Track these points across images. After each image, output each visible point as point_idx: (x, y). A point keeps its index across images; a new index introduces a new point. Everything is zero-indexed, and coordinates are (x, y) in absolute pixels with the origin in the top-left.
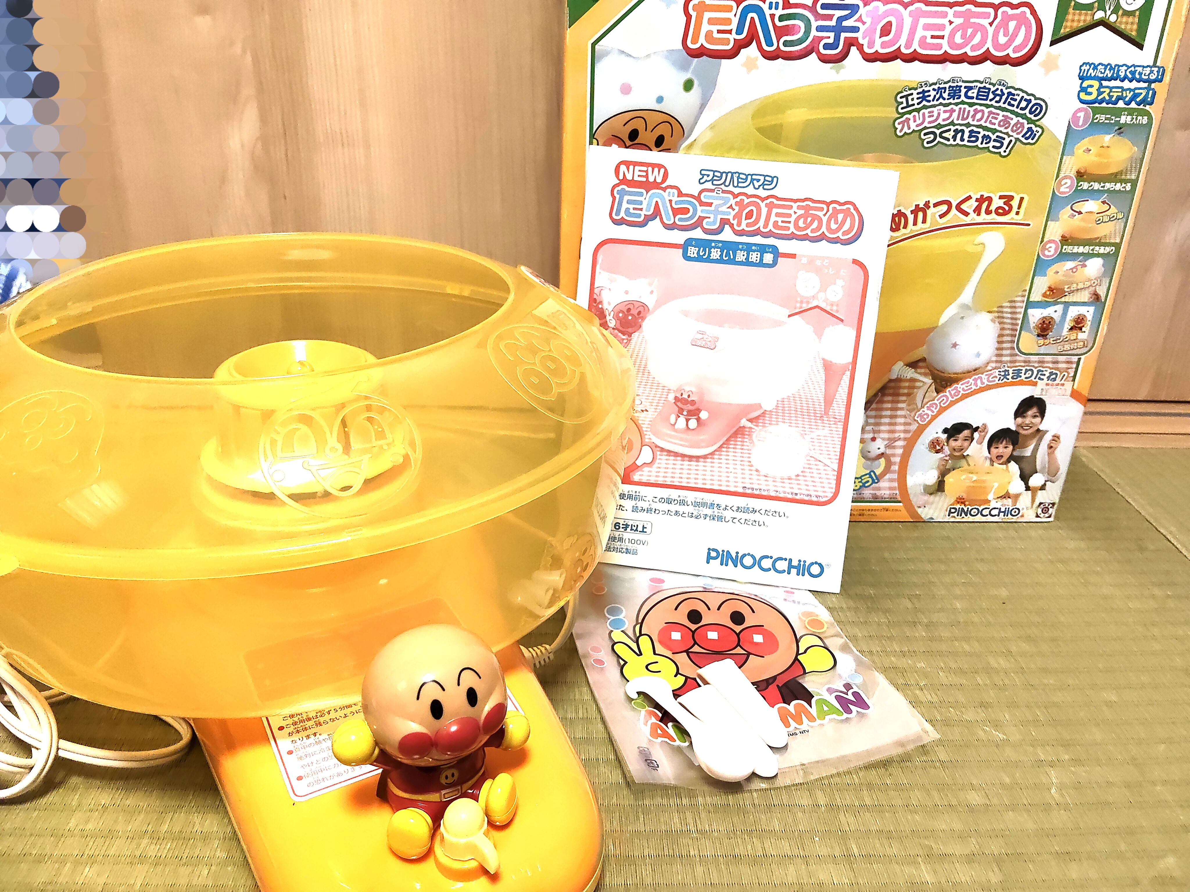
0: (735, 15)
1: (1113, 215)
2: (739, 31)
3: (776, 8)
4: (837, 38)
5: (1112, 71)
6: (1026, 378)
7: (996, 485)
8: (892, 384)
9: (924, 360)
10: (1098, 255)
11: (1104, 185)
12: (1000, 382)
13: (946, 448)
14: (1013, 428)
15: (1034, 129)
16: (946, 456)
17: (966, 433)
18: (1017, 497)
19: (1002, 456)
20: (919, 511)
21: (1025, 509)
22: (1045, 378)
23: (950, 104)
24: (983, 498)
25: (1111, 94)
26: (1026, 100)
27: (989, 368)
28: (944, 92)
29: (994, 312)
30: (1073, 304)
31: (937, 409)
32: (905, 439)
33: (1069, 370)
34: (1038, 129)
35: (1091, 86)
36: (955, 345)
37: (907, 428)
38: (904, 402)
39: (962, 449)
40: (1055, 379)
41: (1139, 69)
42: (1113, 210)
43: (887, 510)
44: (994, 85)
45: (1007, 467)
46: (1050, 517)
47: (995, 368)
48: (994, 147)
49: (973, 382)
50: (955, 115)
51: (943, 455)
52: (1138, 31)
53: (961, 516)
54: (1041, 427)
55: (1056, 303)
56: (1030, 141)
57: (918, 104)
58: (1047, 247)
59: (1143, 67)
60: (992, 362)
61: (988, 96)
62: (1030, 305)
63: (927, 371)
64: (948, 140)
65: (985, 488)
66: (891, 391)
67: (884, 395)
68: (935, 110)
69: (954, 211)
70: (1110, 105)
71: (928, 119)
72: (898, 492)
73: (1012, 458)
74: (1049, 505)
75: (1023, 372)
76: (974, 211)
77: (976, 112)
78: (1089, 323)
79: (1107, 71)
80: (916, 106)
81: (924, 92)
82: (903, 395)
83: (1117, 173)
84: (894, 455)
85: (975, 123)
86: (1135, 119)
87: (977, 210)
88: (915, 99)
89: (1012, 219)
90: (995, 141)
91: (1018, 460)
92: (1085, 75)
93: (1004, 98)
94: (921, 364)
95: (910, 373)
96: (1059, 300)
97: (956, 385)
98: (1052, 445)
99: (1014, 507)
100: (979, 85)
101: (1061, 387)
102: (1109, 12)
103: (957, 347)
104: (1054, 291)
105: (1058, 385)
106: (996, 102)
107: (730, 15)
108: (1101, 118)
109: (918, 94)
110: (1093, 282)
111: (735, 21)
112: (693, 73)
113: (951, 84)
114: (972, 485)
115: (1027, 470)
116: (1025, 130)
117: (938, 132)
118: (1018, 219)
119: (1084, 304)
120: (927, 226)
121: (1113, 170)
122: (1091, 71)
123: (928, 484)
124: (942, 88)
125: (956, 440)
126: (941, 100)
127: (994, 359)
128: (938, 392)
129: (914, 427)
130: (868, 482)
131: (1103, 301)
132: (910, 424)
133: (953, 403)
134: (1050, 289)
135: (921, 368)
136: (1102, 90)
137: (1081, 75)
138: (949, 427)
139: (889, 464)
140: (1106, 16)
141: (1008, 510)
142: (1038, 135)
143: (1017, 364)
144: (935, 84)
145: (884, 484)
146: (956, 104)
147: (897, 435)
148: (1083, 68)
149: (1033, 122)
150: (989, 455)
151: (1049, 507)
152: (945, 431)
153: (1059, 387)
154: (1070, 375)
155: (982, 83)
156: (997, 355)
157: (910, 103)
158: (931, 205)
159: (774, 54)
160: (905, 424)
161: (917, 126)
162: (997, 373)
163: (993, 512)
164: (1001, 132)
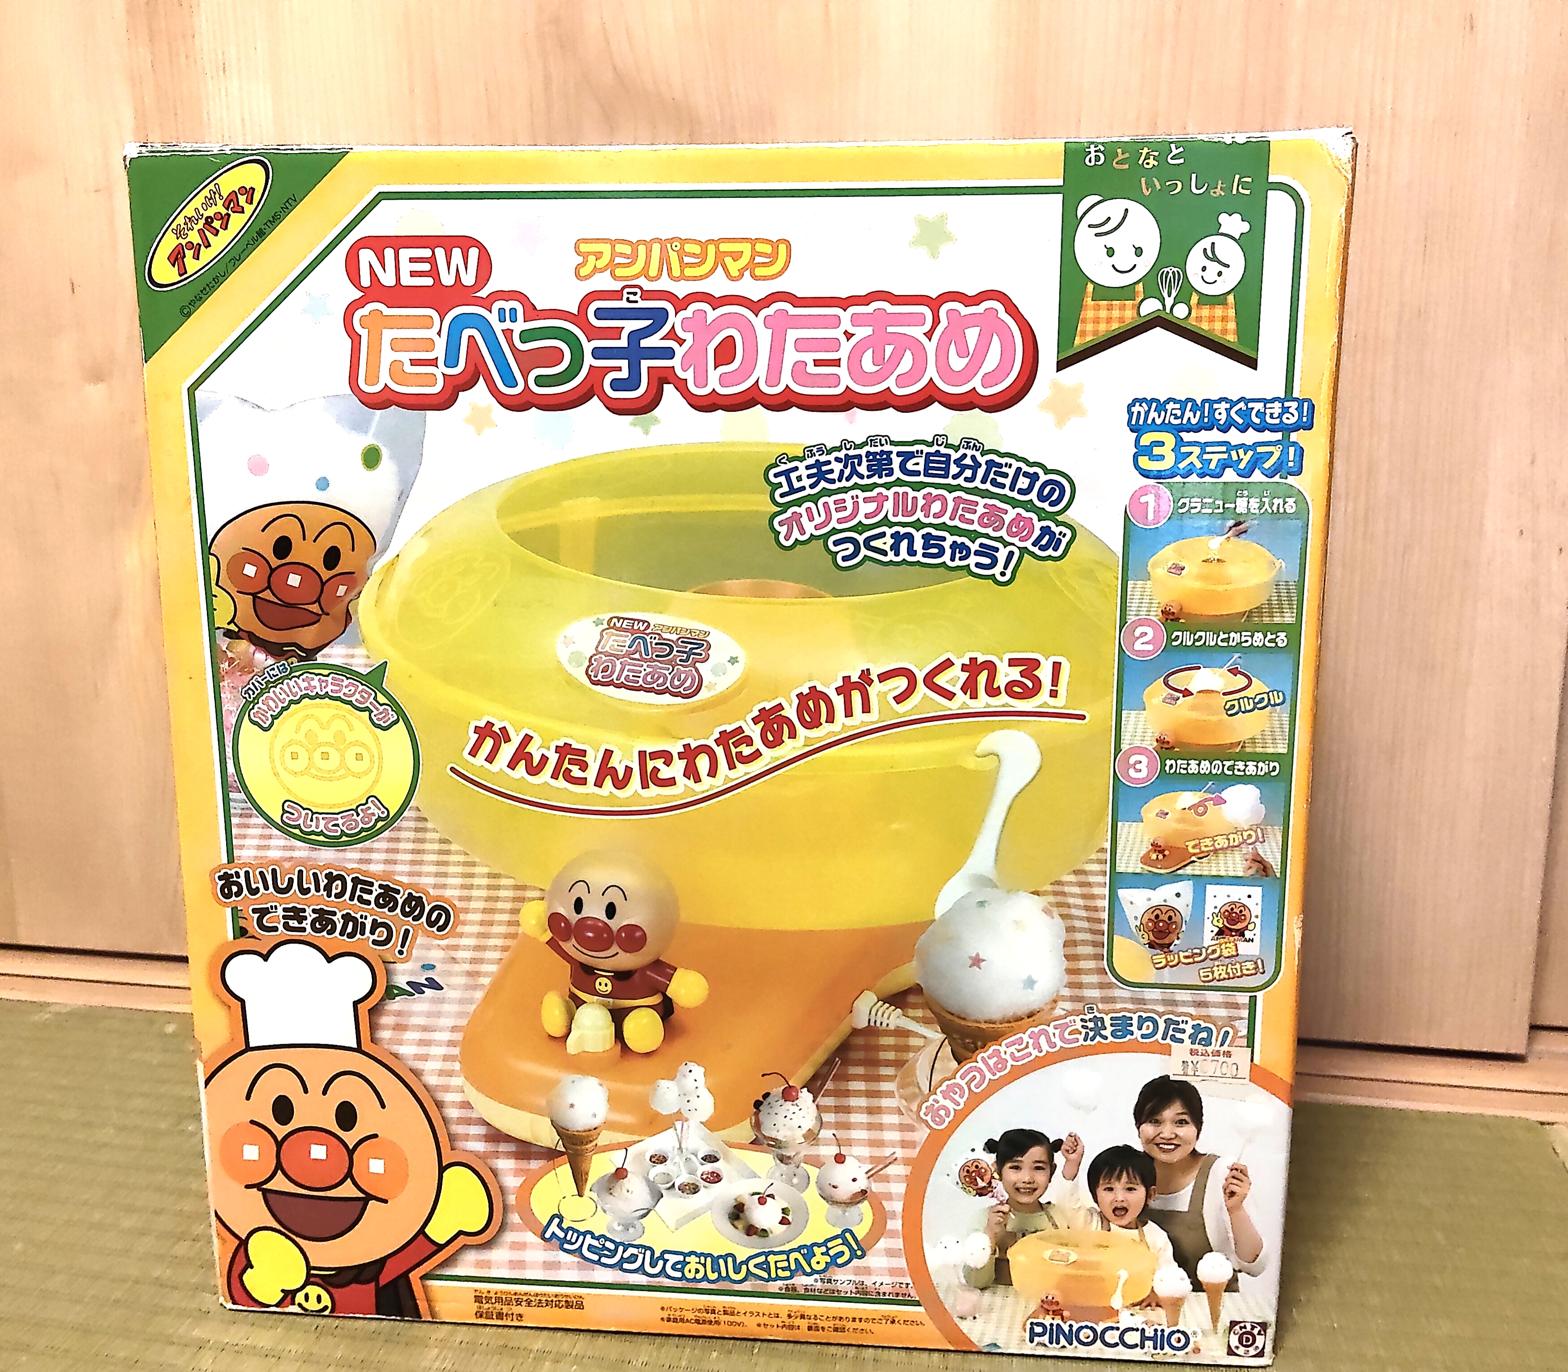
0: (439, 334)
1: (1259, 697)
2: (451, 362)
3: (514, 320)
4: (634, 370)
5: (1198, 413)
6: (1143, 1036)
7: (1124, 1275)
8: (860, 1041)
9: (917, 990)
10: (1245, 779)
11: (1226, 636)
12: (1089, 1042)
13: (999, 1186)
14: (1139, 1146)
15: (1056, 530)
16: (1002, 1203)
17: (1036, 1152)
18: (1175, 1305)
19: (1126, 1210)
20: (965, 1326)
21: (1200, 1334)
22: (1185, 1037)
23: (876, 485)
24: (1101, 1305)
25: (1206, 457)
26: (1026, 475)
27: (1058, 1012)
28: (859, 465)
29: (1045, 893)
30: (1211, 880)
31: (965, 1099)
32: (907, 1162)
33: (1237, 1023)
34: (1063, 529)
35: (1161, 444)
36: (977, 961)
37: (909, 1136)
38: (889, 1078)
39: (1035, 1190)
40: (1207, 1042)
41: (1259, 406)
42: (1258, 687)
43: (893, 1322)
44: (956, 449)
45: (1142, 1235)
46: (1261, 1354)
47: (1070, 1013)
48: (978, 565)
49: (1031, 1041)
50: (889, 506)
51: (995, 1201)
52: (1238, 332)
53: (1058, 1343)
54: (1201, 1147)
55: (1174, 878)
56: (1050, 552)
57: (812, 486)
58: (1132, 760)
59: (1265, 401)
60: (1064, 999)
61: (947, 470)
62: (1117, 880)
63: (929, 1014)
64: (885, 553)
65: (1102, 1279)
66: (860, 1055)
67: (846, 1063)
68: (847, 496)
69: (921, 689)
70: (1207, 479)
71: (836, 516)
72: (909, 1281)
73: (1146, 1215)
74: (1253, 1328)
75: (1135, 1022)
76: (964, 689)
77: (930, 499)
78: (1258, 922)
79: (1188, 414)
80: (808, 491)
81: (818, 464)
82: (888, 1063)
83: (1251, 611)
84: (889, 1197)
85: (931, 520)
86: (1267, 506)
87: (969, 687)
88: (804, 477)
89: (1045, 704)
90: (977, 553)
91: (1164, 1219)
92: (1141, 422)
93: (981, 472)
94: (912, 999)
95: (894, 1018)
96: (1179, 872)
97: (995, 1047)
98: (1234, 1188)
99: (1175, 1329)
100: (926, 450)
101: (1225, 1059)
102: (1169, 302)
103: (983, 964)
104: (1167, 853)
105: (1217, 1053)
106: (967, 479)
107: (432, 333)
108: (1193, 505)
109: (808, 468)
110: (1245, 834)
111: (441, 344)
112: (376, 435)
113: (867, 448)
114: (1070, 1271)
115: (1188, 1241)
116: (1037, 533)
117: (861, 539)
118: (1059, 704)
119: (1236, 881)
120: (873, 718)
121: (1240, 606)
122: (1153, 414)
123: (972, 1265)
124: (854, 457)
125: (1017, 1168)
126: (855, 479)
127: (1066, 992)
128: (960, 1060)
129: (921, 1135)
130: (842, 1253)
131: (1278, 875)
132: (910, 1128)
133: (995, 1087)
134: (1156, 847)
135: (915, 1006)
136: (1183, 450)
137: (1133, 422)
138: (997, 1139)
139: (881, 1216)
140: (1164, 308)
141: (1162, 1335)
142: (1065, 541)
143: (1119, 1006)
144: (839, 449)
145: (875, 1260)
146: (887, 486)
147: (887, 1152)
148: (1135, 409)
149: (1051, 516)
150: (1095, 1206)
151: (1256, 1331)
152: (990, 1146)
153: (1221, 1059)
154: (1240, 1034)
155: (930, 444)
156: (1070, 985)
157: (797, 485)
158: (874, 676)
159: (523, 400)
160: (903, 1128)
161: (817, 527)
162: (1079, 1025)
163: (1133, 1338)
164: (987, 536)
